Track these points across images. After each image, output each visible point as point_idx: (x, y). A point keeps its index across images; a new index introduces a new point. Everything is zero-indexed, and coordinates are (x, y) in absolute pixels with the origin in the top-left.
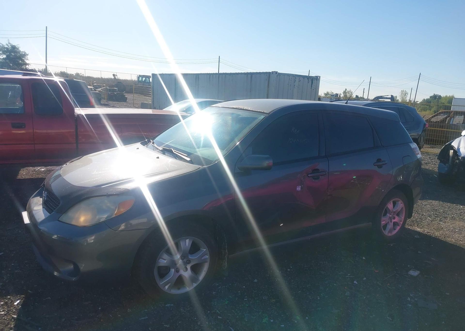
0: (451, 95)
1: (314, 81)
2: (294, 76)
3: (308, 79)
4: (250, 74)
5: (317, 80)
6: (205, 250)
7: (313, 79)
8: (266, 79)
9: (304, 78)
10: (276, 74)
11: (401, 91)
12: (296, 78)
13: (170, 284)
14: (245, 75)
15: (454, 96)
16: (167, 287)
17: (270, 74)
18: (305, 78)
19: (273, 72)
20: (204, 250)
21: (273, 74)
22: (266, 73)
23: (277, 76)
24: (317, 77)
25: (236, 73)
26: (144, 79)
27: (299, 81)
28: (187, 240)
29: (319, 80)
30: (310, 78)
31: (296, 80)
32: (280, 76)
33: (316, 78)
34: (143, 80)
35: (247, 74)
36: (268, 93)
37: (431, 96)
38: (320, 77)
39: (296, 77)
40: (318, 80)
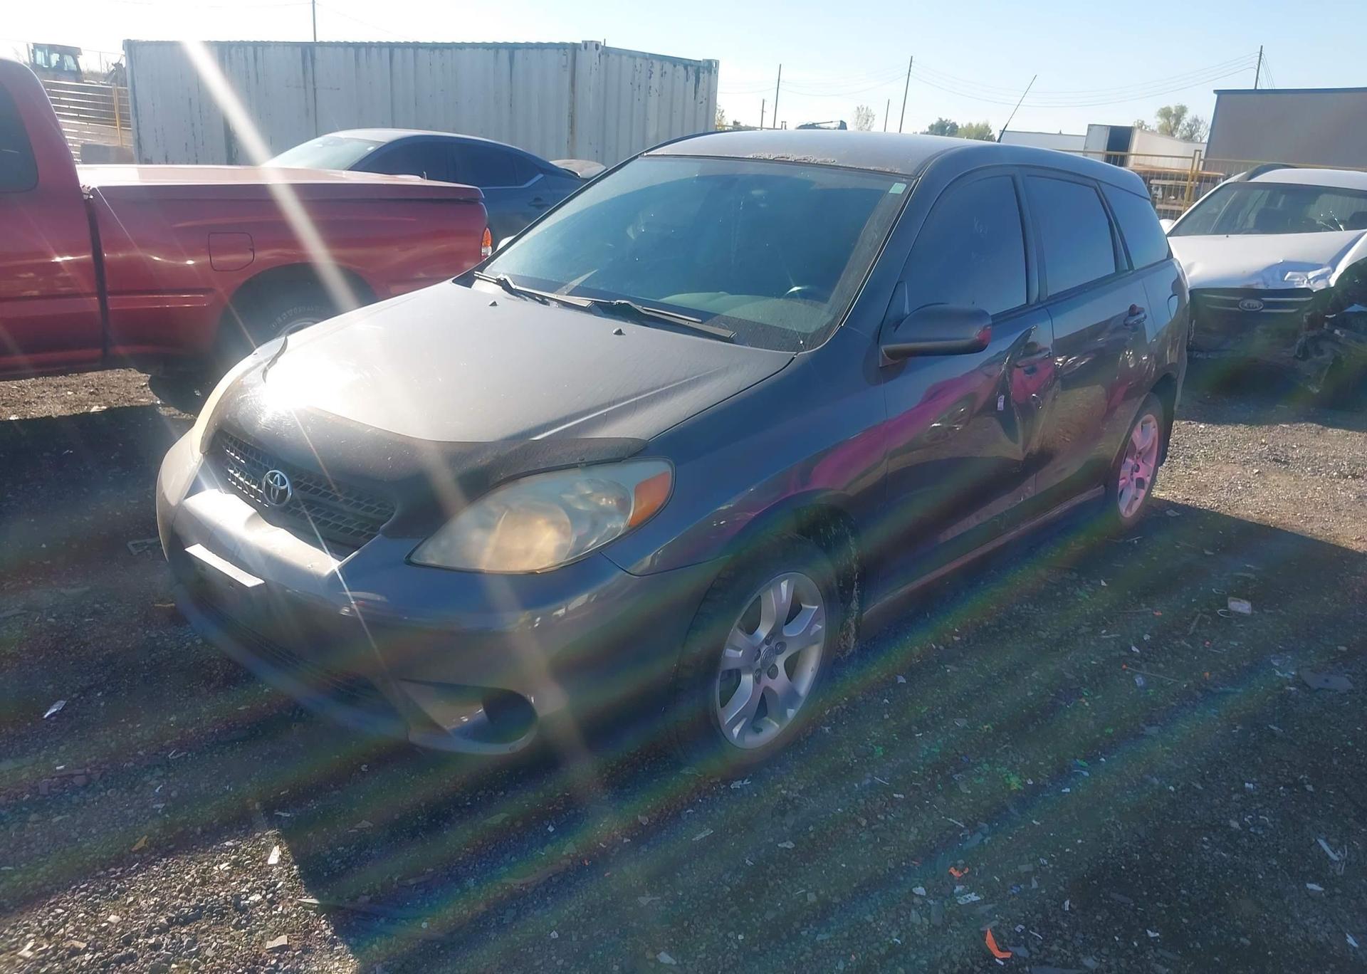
0: (981, 123)
1: (701, 74)
2: (647, 59)
3: (686, 68)
4: (506, 48)
5: (710, 72)
6: (817, 607)
7: (699, 68)
8: (564, 64)
9: (675, 66)
10: (597, 48)
11: (856, 109)
12: (652, 63)
13: (744, 720)
14: (488, 50)
15: (989, 126)
16: (736, 730)
17: (578, 51)
18: (677, 67)
19: (586, 44)
20: (814, 609)
21: (586, 48)
22: (562, 46)
23: (600, 56)
24: (710, 62)
25: (453, 43)
26: (55, 58)
27: (662, 76)
28: (782, 584)
29: (715, 72)
30: (692, 66)
31: (652, 70)
32: (609, 56)
33: (706, 65)
34: (54, 63)
35: (496, 47)
36: (573, 111)
37: (932, 125)
38: (717, 63)
39: (654, 61)
40: (713, 72)
